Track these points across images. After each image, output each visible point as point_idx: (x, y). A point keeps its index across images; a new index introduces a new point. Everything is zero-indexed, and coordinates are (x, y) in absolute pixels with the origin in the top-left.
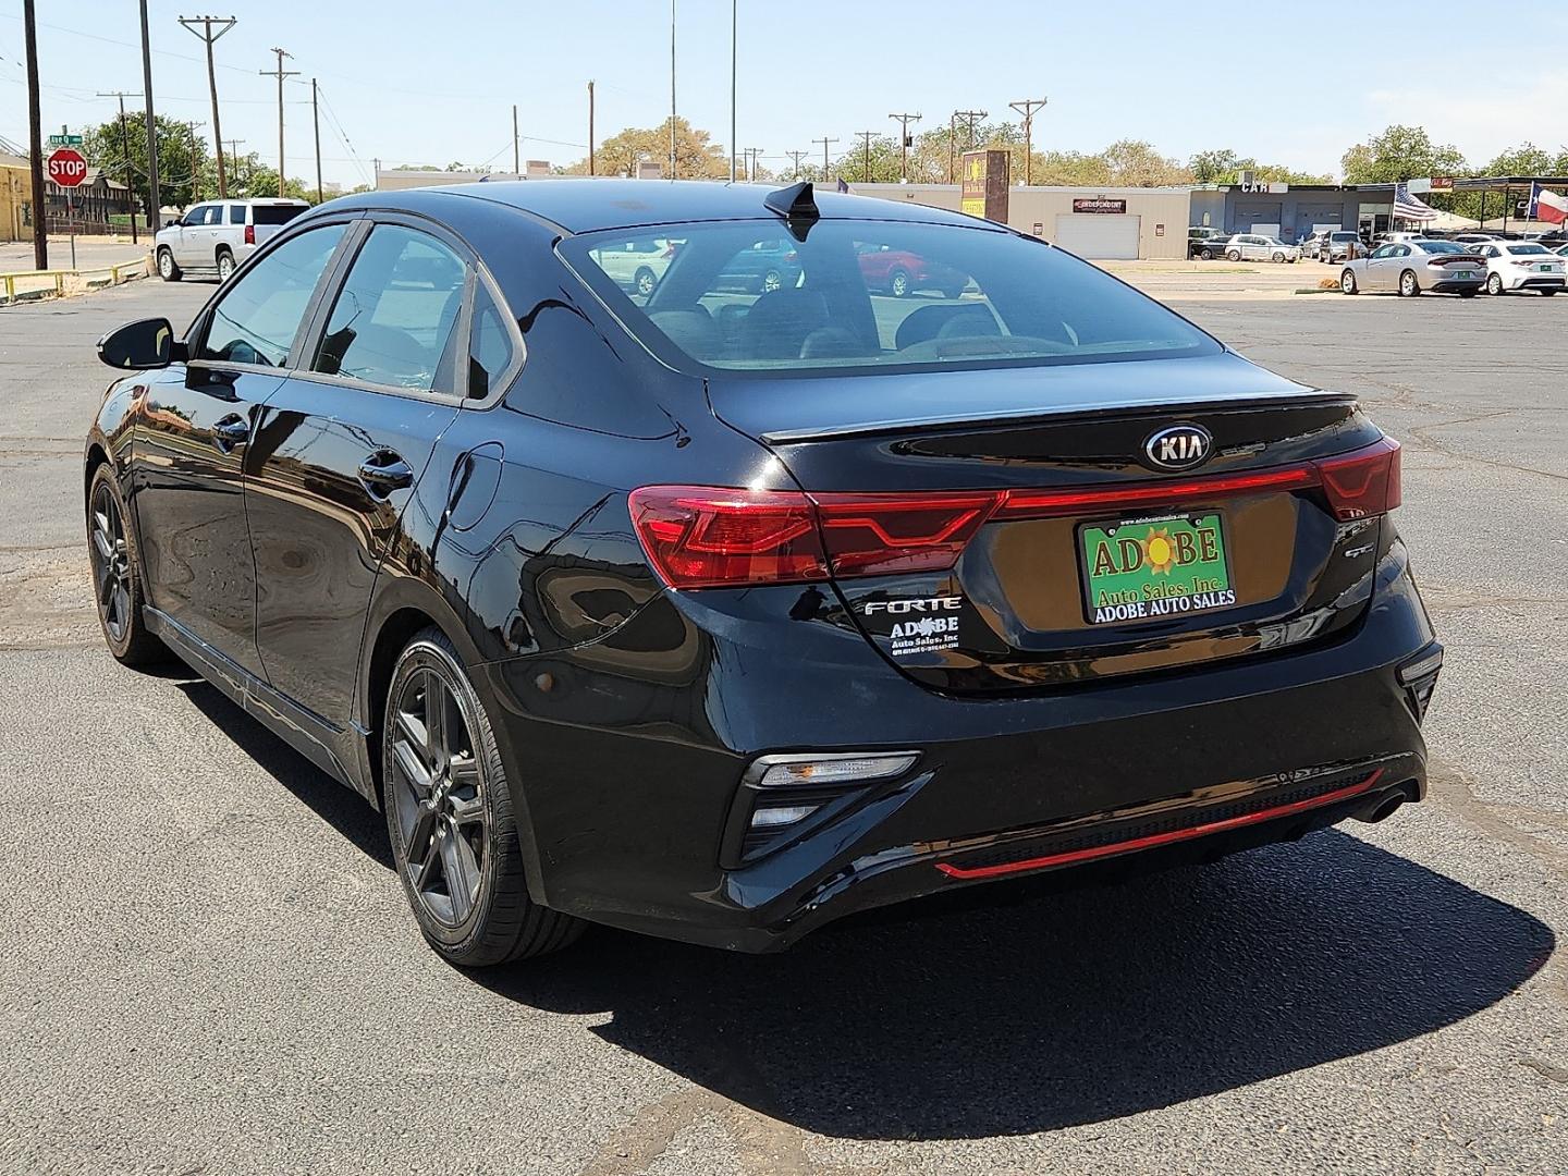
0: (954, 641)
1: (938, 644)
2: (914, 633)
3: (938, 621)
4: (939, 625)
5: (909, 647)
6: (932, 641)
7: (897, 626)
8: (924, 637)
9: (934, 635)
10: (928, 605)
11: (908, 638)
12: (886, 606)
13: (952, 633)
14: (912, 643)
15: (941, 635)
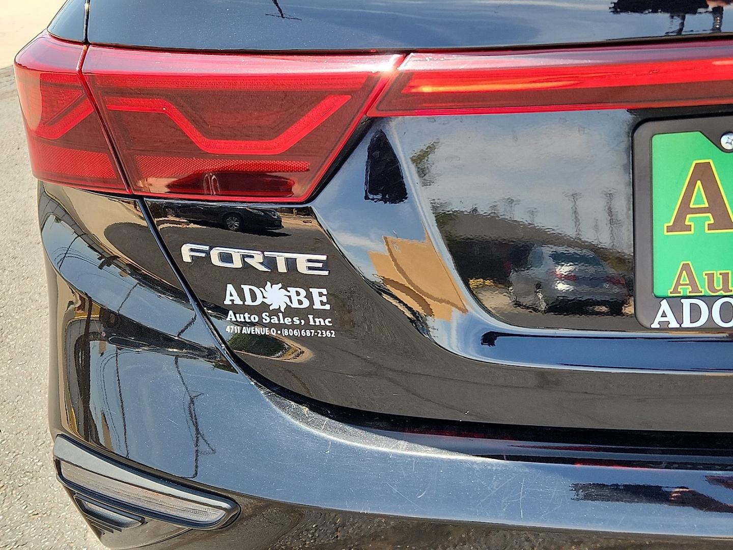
0: (326, 328)
1: (299, 327)
2: (258, 303)
3: (293, 291)
4: (297, 297)
5: (252, 324)
6: (288, 321)
7: (230, 288)
8: (276, 312)
9: (290, 312)
10: (271, 263)
11: (251, 310)
12: (208, 253)
13: (318, 314)
14: (255, 318)
15: (302, 313)
